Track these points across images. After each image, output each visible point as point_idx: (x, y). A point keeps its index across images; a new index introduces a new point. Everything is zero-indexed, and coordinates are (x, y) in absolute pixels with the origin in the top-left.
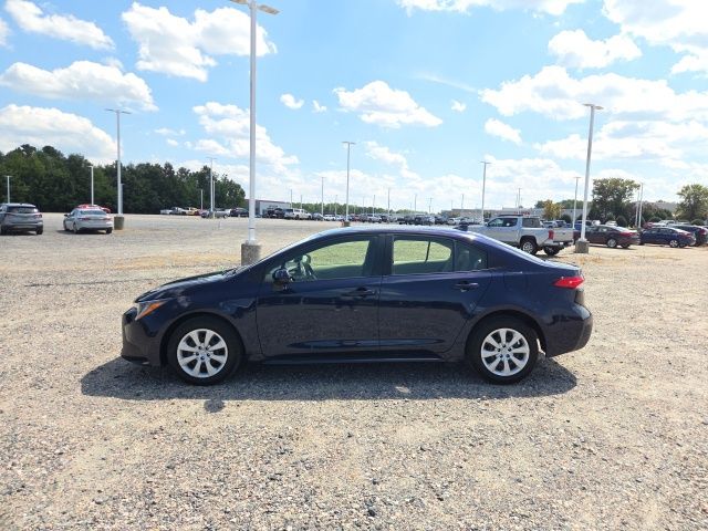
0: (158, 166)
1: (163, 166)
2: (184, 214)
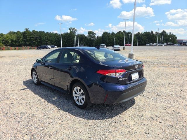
0: (149, 32)
1: (150, 32)
2: (153, 45)
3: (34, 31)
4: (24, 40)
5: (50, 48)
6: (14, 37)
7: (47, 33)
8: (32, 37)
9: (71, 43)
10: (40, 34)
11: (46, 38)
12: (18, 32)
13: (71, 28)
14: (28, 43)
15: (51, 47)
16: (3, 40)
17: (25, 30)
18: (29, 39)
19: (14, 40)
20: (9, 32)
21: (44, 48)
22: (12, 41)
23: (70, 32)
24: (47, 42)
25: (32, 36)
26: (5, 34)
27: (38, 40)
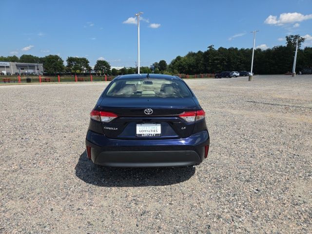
3: (221, 49)
4: (204, 64)
5: (236, 76)
6: (192, 60)
7: (242, 50)
8: (217, 59)
9: (286, 65)
10: (230, 53)
11: (238, 59)
12: (200, 52)
13: (292, 36)
14: (209, 68)
15: (238, 74)
16: (180, 66)
17: (209, 49)
18: (211, 62)
19: (192, 64)
20: (188, 53)
21: (225, 77)
22: (190, 66)
23: (288, 45)
24: (240, 66)
25: (217, 57)
26: (183, 57)
27: (225, 63)
